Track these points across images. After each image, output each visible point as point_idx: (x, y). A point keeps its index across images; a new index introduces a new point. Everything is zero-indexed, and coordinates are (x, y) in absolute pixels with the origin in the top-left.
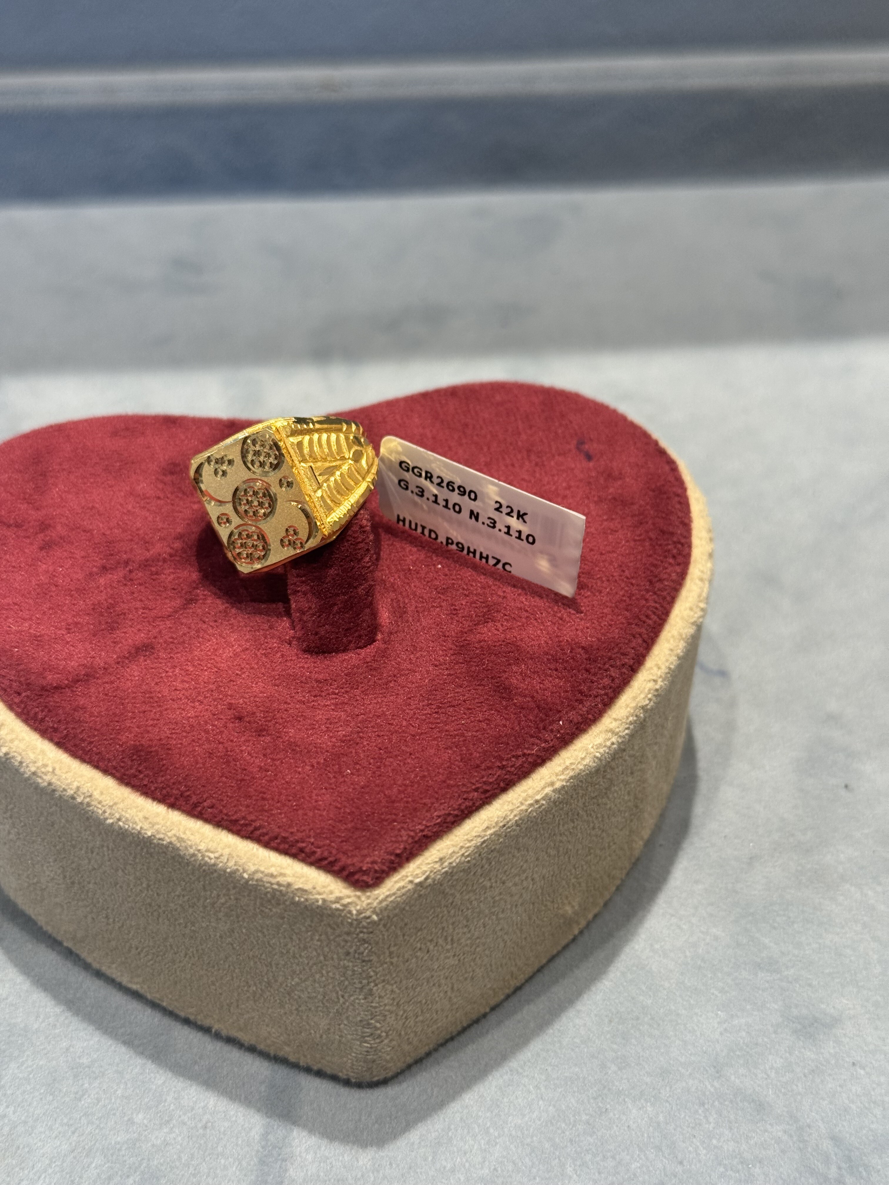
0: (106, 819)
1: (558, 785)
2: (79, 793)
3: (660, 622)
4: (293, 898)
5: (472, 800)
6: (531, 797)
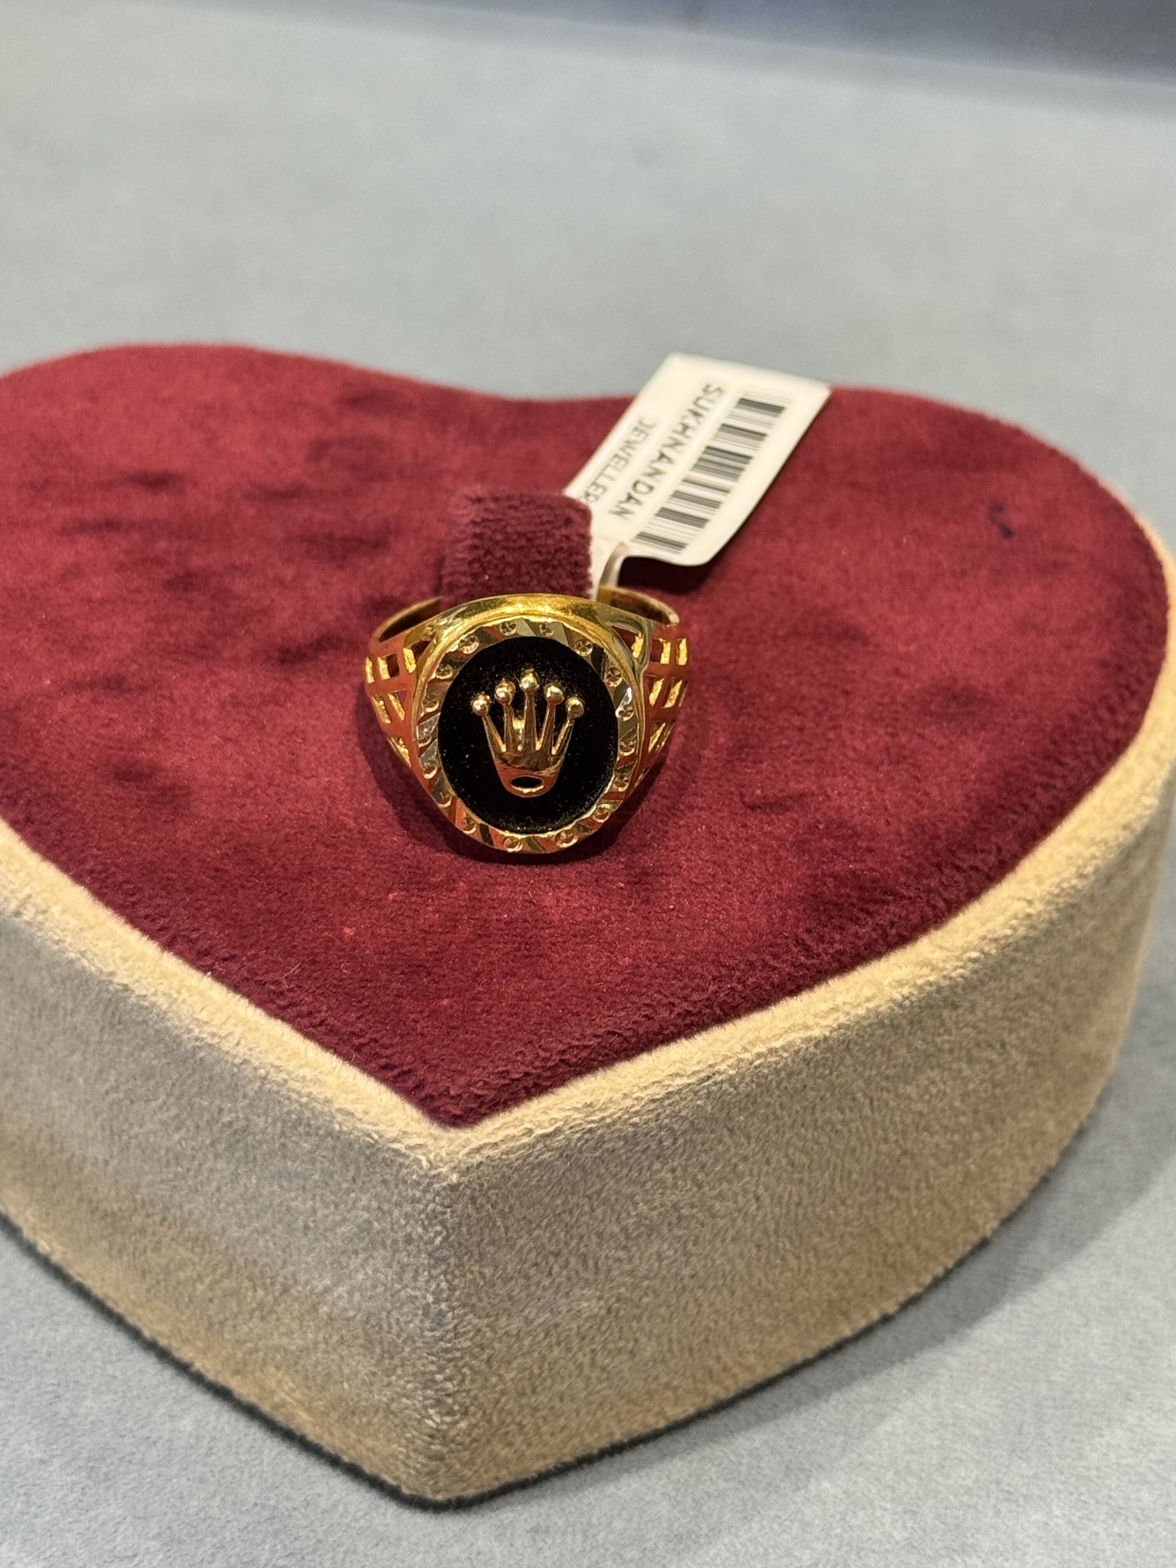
0: (64, 952)
2: (29, 906)
4: (331, 1124)
5: (660, 1023)
6: (764, 1042)
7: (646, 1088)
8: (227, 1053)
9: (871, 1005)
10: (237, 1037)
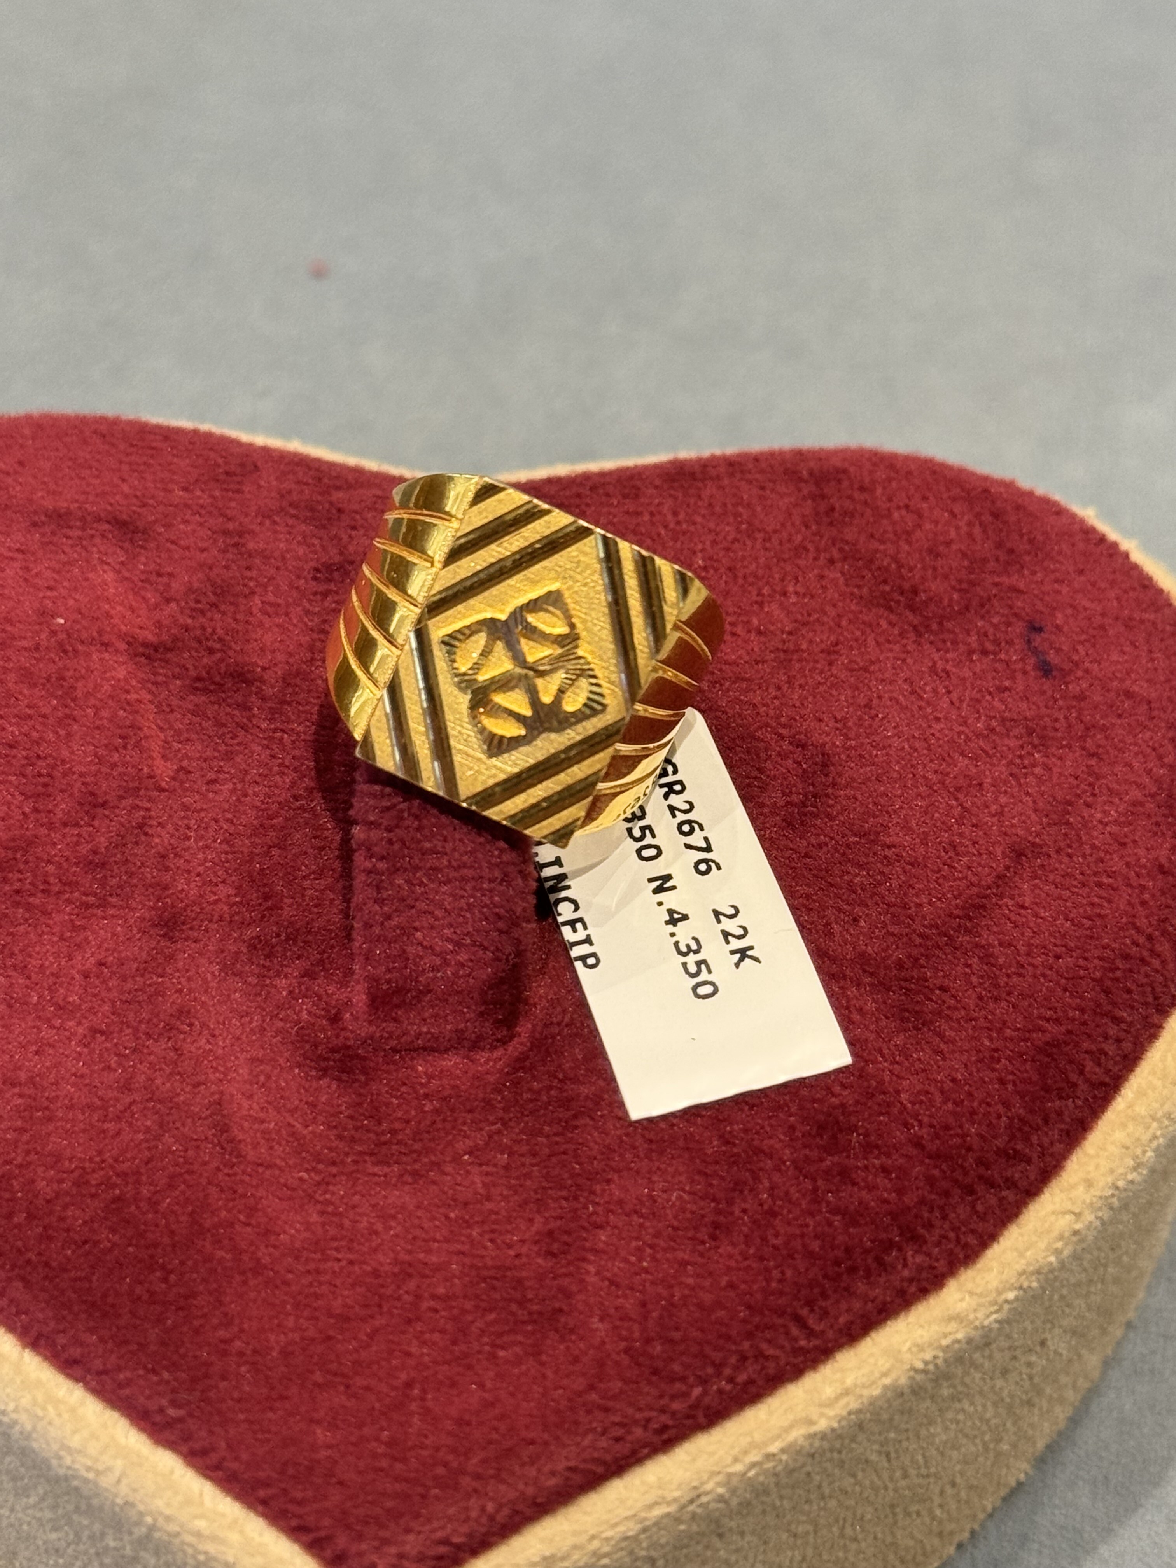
5: (629, 1441)
6: (762, 1446)
7: (616, 1525)
8: (107, 1490)
9: (887, 1381)
10: (117, 1474)
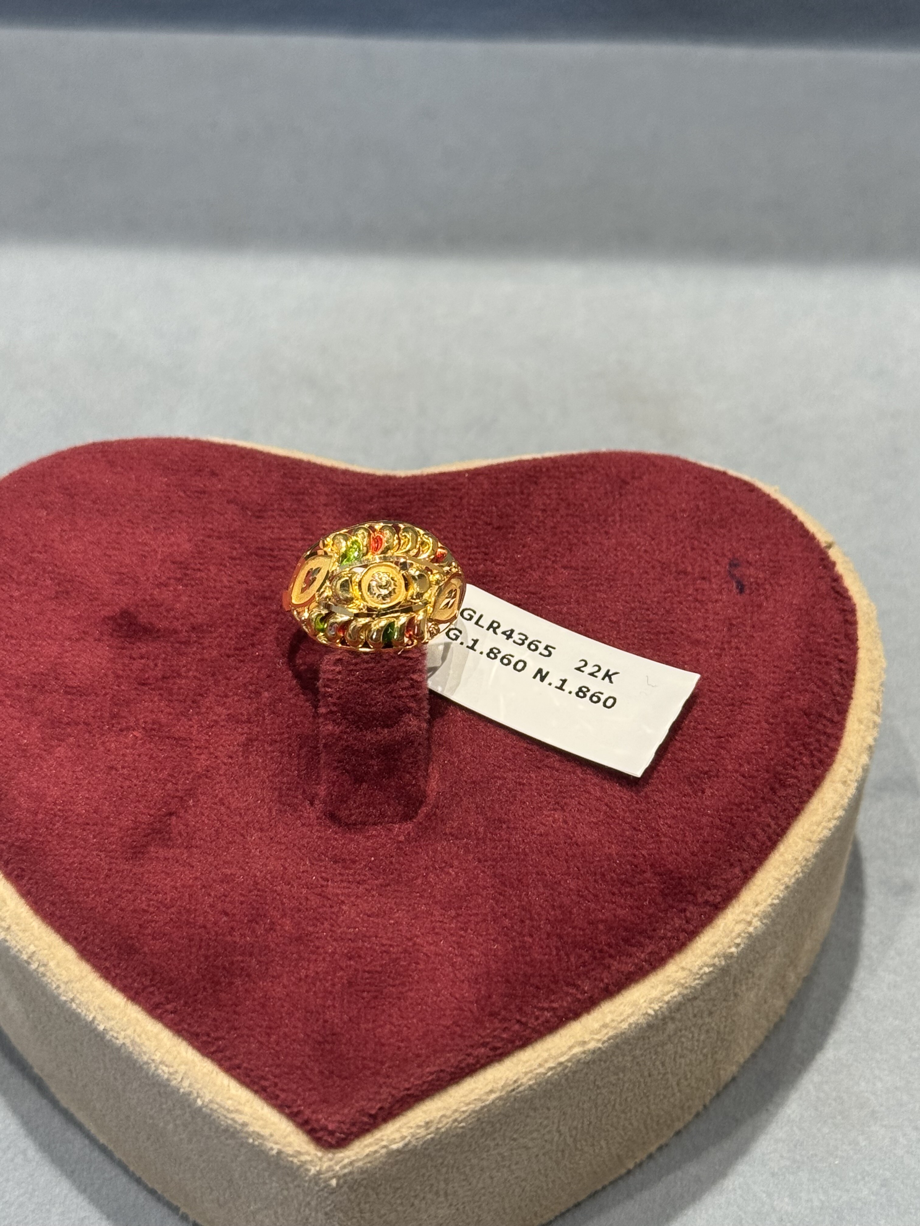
0: (60, 995)
1: (592, 1045)
2: (34, 959)
3: (769, 844)
4: (247, 1138)
5: (477, 1056)
6: (556, 1058)
7: (468, 1104)
9: (632, 1020)
10: (182, 1074)
